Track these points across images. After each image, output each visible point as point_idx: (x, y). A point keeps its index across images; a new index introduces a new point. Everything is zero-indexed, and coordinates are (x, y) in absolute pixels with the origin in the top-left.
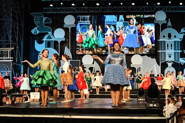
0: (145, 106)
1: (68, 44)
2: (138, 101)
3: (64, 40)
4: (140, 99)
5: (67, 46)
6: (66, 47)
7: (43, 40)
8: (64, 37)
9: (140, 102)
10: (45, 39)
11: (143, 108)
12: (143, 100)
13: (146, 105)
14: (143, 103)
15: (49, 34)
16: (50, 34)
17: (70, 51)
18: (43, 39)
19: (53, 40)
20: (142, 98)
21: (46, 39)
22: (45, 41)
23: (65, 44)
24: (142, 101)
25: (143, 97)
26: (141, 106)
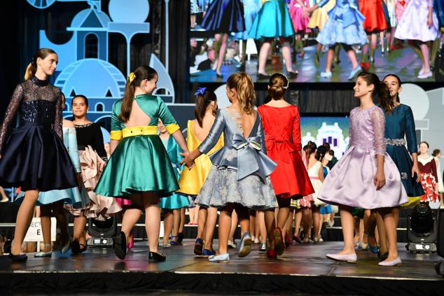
0: (434, 272)
1: (159, 45)
2: (412, 252)
3: (148, 32)
4: (419, 247)
5: (156, 54)
6: (153, 56)
7: (68, 29)
8: (146, 21)
9: (419, 258)
10: (76, 26)
11: (426, 276)
12: (427, 247)
13: (437, 268)
14: (428, 259)
15: (92, 8)
16: (95, 7)
17: (166, 70)
18: (69, 26)
19: (107, 29)
20: (425, 243)
21: (83, 26)
22: (79, 32)
23: (149, 45)
24: (426, 252)
25: (428, 240)
26: (420, 270)
